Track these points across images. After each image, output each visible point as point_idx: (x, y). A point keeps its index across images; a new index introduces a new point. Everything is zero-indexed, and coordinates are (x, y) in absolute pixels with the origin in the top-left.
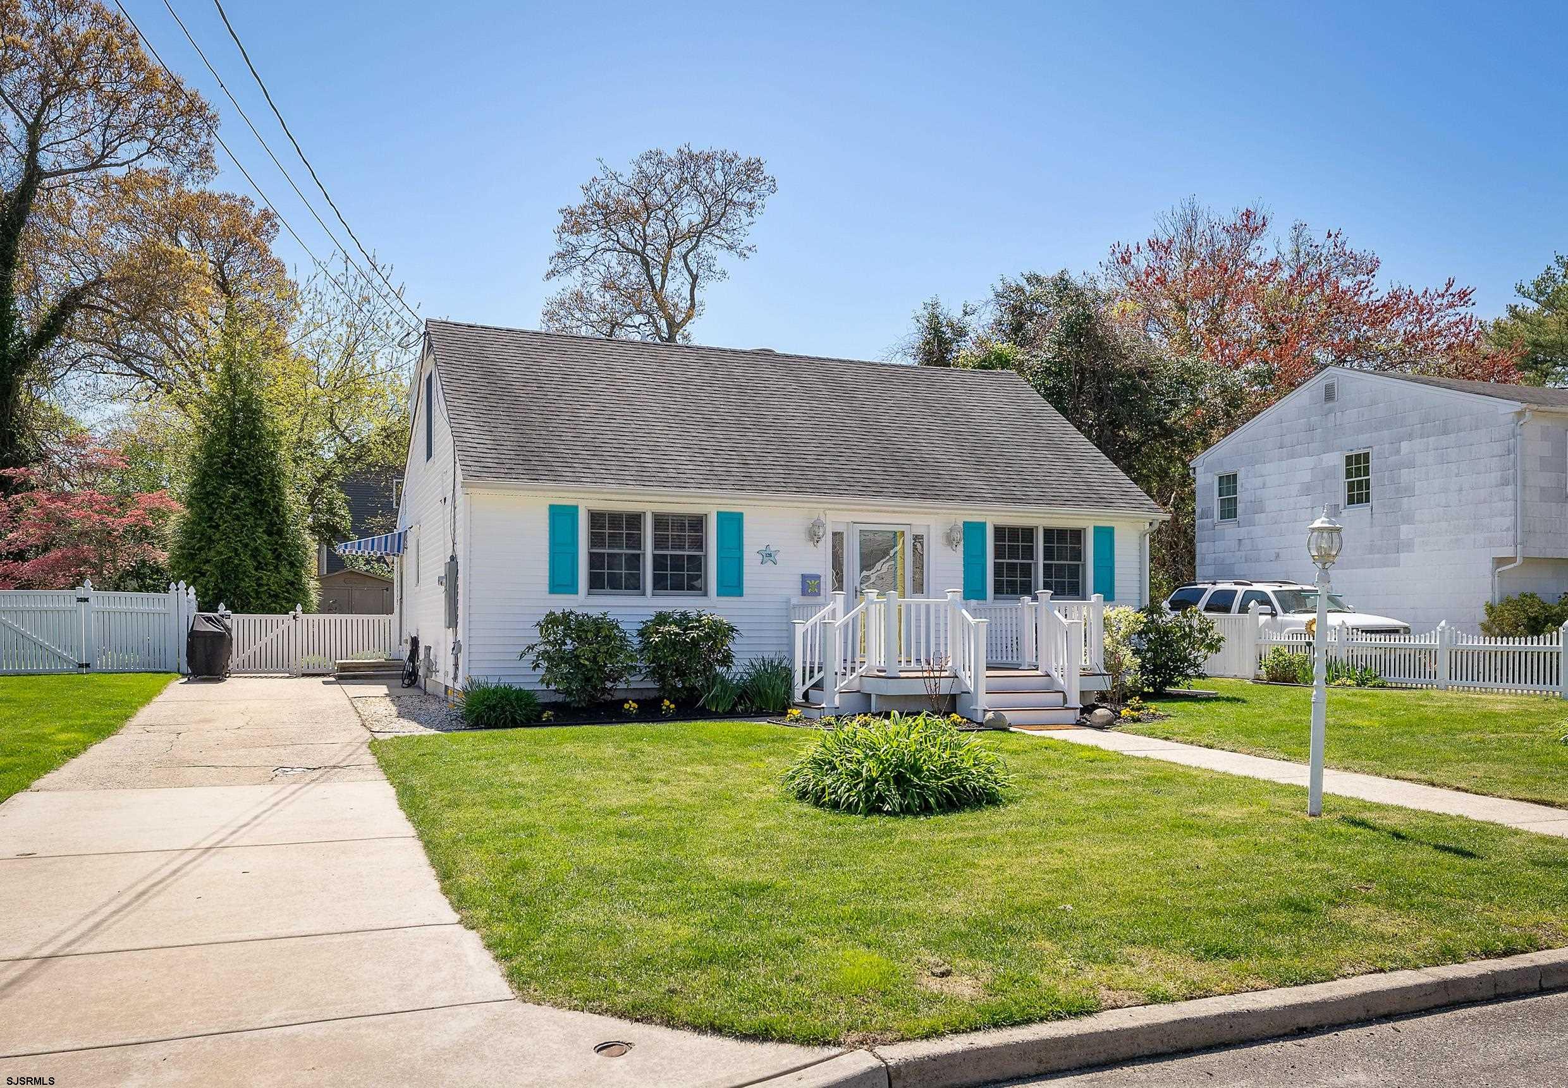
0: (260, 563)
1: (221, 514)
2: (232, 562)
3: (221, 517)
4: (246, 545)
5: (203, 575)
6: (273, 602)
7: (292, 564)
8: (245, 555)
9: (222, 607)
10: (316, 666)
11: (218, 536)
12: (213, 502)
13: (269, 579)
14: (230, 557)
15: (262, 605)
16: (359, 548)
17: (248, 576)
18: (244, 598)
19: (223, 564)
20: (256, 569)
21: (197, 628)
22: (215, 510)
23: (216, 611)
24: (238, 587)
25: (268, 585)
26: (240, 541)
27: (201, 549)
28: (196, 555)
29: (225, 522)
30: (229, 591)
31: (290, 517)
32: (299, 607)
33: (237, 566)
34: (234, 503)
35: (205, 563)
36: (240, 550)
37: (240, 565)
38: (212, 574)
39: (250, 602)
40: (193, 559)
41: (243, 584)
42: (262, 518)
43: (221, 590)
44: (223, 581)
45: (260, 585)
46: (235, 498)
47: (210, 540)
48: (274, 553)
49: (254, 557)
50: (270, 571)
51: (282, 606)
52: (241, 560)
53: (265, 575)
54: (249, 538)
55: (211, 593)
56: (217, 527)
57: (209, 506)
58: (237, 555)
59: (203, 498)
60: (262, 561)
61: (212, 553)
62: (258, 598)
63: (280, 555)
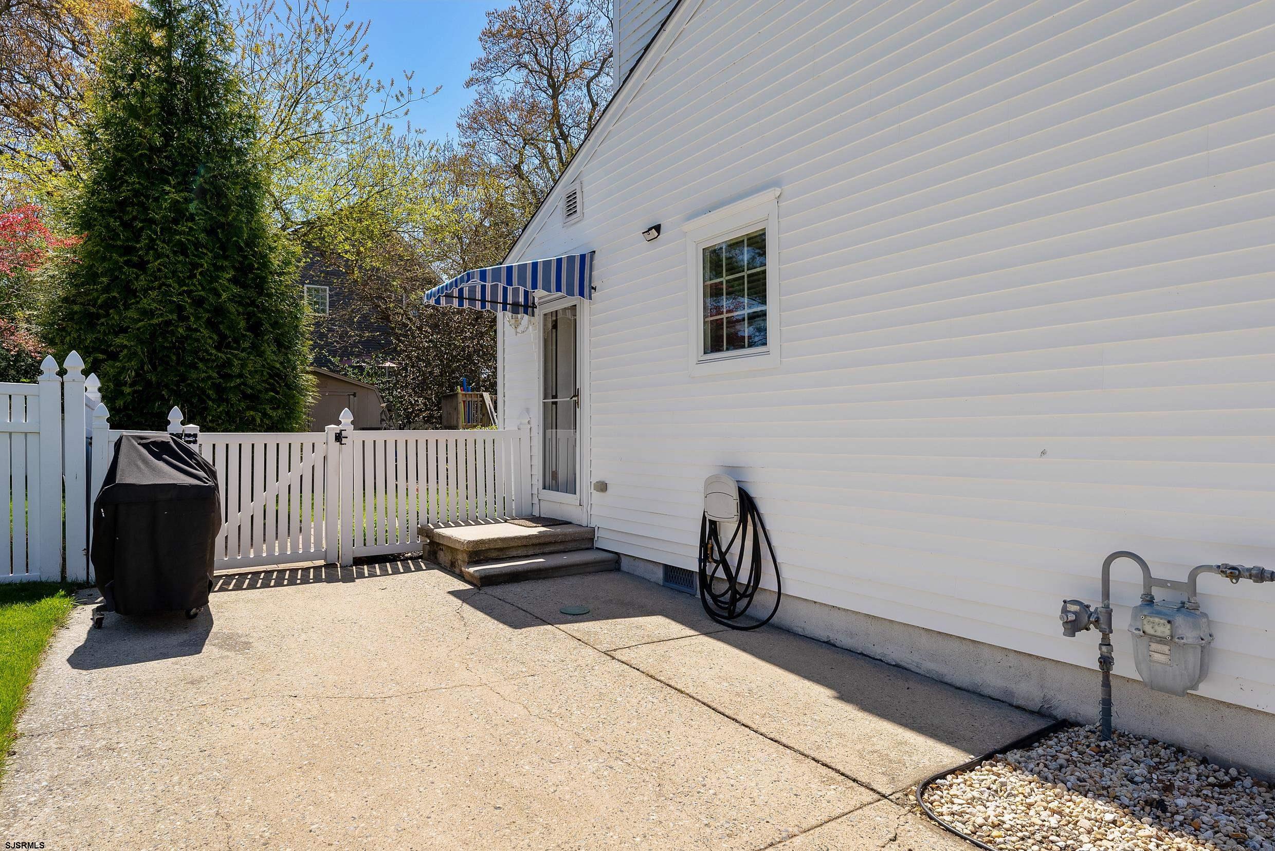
0: (223, 337)
1: (152, 240)
2: (173, 333)
3: (151, 246)
4: (199, 303)
5: (113, 356)
6: (249, 408)
7: (279, 344)
8: (198, 318)
9: (175, 415)
10: (381, 540)
11: (142, 282)
12: (135, 218)
13: (243, 366)
14: (168, 323)
15: (228, 413)
16: (510, 282)
17: (202, 360)
18: (195, 400)
19: (153, 336)
20: (218, 348)
21: (127, 477)
22: (137, 237)
23: (162, 425)
24: (183, 378)
25: (241, 376)
26: (189, 293)
27: (110, 304)
28: (98, 316)
29: (158, 256)
30: (166, 386)
31: (276, 261)
32: (346, 417)
33: (182, 340)
34: (176, 221)
35: (116, 334)
36: (190, 310)
37: (187, 338)
38: (133, 355)
39: (206, 409)
40: (91, 326)
41: (194, 375)
42: (226, 258)
43: (149, 384)
44: (154, 368)
45: (228, 377)
46: (179, 212)
47: (129, 292)
48: (248, 320)
49: (212, 325)
50: (243, 350)
51: (265, 414)
52: (189, 328)
53: (235, 356)
54: (203, 289)
55: (127, 390)
56: (142, 265)
57: (126, 225)
58: (183, 319)
59: (113, 211)
60: (227, 332)
61: (132, 314)
62: (221, 400)
63: (259, 324)
